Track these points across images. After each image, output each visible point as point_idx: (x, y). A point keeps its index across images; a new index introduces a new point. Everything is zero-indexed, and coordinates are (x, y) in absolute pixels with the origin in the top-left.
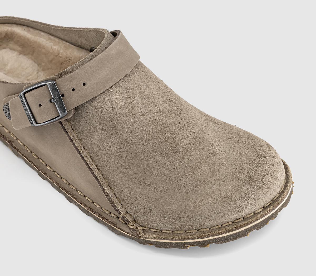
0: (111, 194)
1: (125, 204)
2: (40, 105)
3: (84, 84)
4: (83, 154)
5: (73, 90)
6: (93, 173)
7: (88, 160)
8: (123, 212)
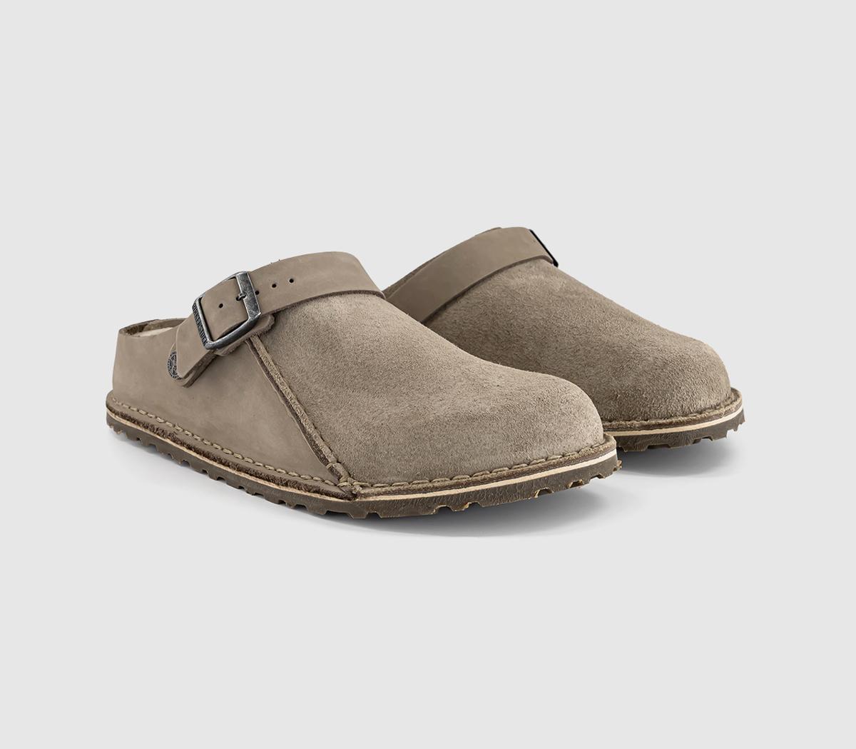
0: (315, 434)
1: (336, 448)
2: (221, 306)
3: (292, 281)
4: (278, 382)
5: (274, 286)
6: (290, 407)
7: (285, 388)
8: (331, 458)
